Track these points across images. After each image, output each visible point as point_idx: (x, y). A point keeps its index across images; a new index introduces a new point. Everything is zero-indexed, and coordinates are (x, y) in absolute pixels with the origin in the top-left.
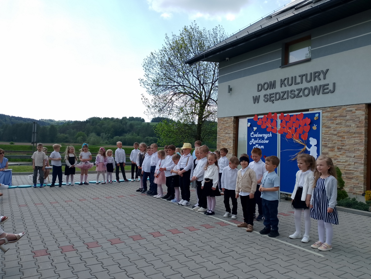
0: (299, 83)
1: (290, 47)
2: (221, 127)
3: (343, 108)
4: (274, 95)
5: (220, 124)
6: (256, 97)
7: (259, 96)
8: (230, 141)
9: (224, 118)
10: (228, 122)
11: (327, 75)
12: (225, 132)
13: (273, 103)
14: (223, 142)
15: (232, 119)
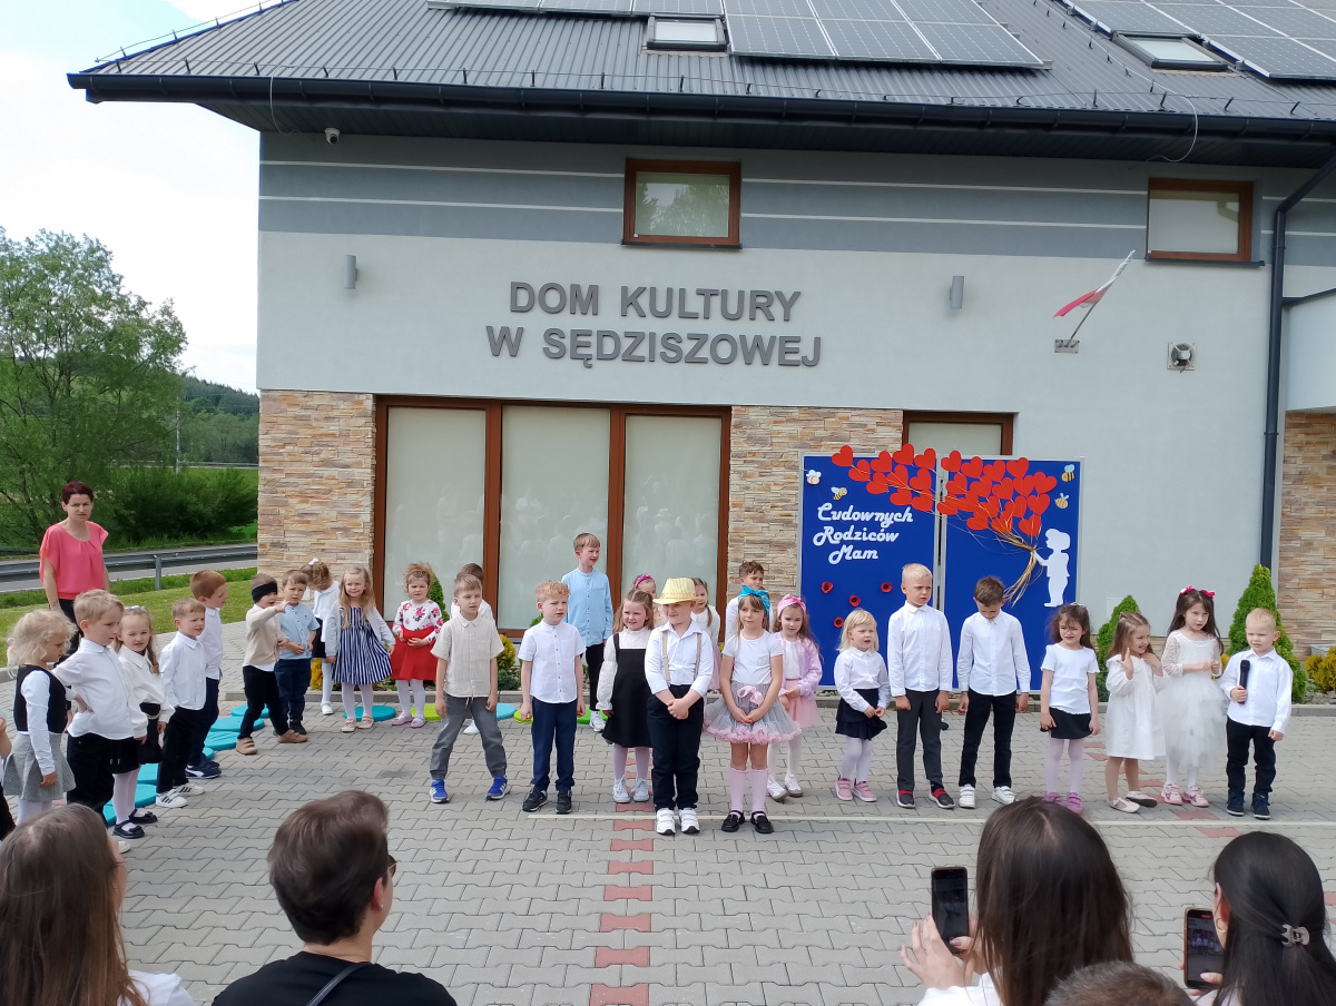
1: (640, 176)
2: (290, 433)
3: (842, 414)
4: (593, 340)
5: (281, 420)
6: (505, 332)
7: (521, 331)
8: (352, 498)
9: (308, 394)
10: (335, 413)
11: (795, 310)
12: (316, 458)
13: (590, 367)
14: (307, 502)
15: (360, 403)
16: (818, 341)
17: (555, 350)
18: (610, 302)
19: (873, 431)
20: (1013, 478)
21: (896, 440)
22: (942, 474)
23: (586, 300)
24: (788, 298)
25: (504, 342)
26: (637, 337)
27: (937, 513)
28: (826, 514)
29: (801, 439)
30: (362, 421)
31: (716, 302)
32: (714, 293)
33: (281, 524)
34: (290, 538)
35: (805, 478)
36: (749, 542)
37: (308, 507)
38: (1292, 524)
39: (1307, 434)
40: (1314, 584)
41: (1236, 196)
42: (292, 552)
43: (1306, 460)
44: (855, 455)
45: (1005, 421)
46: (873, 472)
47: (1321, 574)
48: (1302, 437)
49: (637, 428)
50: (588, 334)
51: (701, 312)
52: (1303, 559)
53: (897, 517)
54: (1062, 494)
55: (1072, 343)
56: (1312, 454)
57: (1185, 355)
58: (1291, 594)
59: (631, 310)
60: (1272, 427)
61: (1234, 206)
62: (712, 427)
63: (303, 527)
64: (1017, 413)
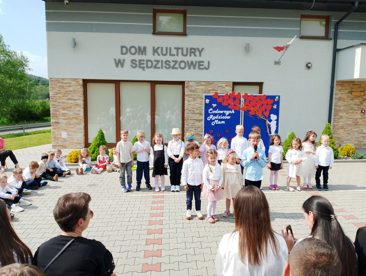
0: (174, 55)
1: (157, 14)
2: (58, 90)
3: (215, 83)
4: (145, 62)
5: (55, 87)
6: (119, 61)
7: (124, 60)
8: (77, 109)
9: (63, 79)
10: (71, 85)
11: (202, 53)
12: (66, 98)
13: (144, 70)
14: (65, 110)
15: (79, 82)
16: (209, 62)
17: (134, 65)
18: (149, 51)
19: (224, 88)
20: (262, 100)
21: (231, 90)
22: (242, 100)
23: (142, 51)
24: (200, 49)
25: (119, 63)
26: (158, 61)
27: (241, 111)
28: (211, 111)
29: (205, 90)
30: (79, 87)
31: (180, 51)
32: (179, 48)
33: (57, 116)
34: (60, 121)
35: (205, 102)
36: (190, 120)
37: (64, 112)
38: (337, 111)
39: (342, 87)
40: (342, 128)
41: (324, 20)
42: (61, 125)
43: (341, 94)
44: (219, 95)
45: (260, 85)
46: (224, 99)
47: (344, 125)
48: (340, 88)
49: (158, 87)
50: (144, 60)
51: (176, 54)
52: (339, 121)
53: (230, 112)
54: (275, 105)
55: (279, 62)
56: (343, 92)
57: (310, 65)
58: (336, 130)
59: (156, 54)
60: (332, 85)
61: (324, 23)
62: (180, 87)
63: (64, 118)
64: (264, 82)
